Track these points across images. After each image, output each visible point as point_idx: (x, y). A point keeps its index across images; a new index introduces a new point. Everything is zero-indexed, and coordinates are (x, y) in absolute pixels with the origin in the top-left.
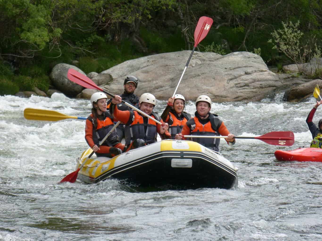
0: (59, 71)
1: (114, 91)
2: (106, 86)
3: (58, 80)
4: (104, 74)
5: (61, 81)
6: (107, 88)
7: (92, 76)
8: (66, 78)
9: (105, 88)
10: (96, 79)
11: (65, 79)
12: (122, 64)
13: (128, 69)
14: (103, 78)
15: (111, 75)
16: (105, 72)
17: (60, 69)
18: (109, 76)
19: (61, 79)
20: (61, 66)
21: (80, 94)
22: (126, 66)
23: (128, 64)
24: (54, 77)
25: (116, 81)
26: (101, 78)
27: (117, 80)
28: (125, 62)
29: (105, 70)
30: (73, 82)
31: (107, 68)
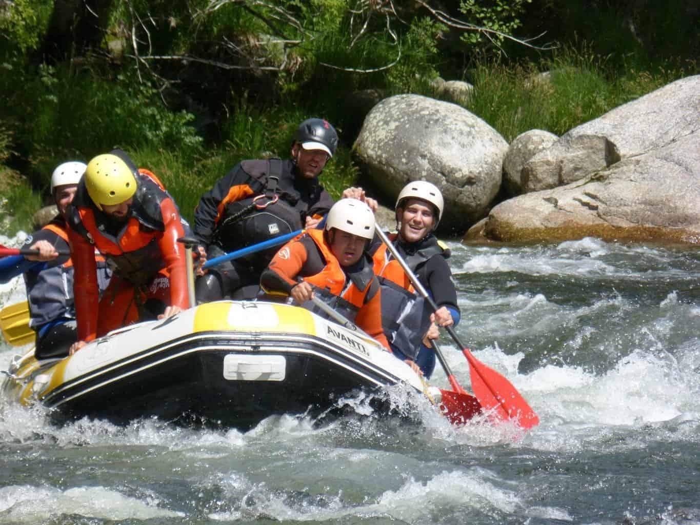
0: (393, 125)
1: (628, 209)
2: (592, 188)
3: (388, 164)
4: (581, 137)
5: (404, 167)
6: (594, 197)
7: (531, 147)
8: (424, 156)
9: (588, 195)
10: (550, 158)
11: (419, 159)
12: (657, 93)
13: (681, 113)
14: (577, 153)
15: (612, 140)
16: (588, 128)
17: (398, 120)
18: (602, 146)
19: (404, 160)
20: (403, 106)
21: (483, 222)
22: (673, 102)
23: (681, 95)
24: (370, 152)
25: (632, 167)
26: (570, 155)
27: (638, 162)
28: (669, 87)
29: (584, 121)
30: (452, 171)
31: (593, 112)
